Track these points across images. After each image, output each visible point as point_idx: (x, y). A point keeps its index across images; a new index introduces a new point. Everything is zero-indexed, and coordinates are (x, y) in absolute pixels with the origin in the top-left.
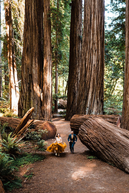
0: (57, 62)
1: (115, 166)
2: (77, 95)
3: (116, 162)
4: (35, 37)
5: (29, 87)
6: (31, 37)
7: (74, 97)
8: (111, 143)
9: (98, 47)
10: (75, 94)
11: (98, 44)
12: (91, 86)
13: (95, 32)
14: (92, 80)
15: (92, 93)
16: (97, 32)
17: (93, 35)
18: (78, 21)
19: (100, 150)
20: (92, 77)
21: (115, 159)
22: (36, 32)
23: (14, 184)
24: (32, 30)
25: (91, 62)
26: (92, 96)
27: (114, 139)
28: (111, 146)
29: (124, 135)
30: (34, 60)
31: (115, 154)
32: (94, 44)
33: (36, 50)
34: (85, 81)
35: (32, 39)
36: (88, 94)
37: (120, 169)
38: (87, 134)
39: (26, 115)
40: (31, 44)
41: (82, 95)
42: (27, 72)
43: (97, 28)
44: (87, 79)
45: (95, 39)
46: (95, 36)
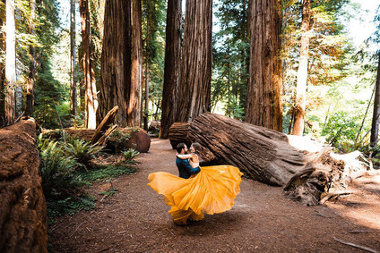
0: (149, 60)
1: (251, 178)
2: (175, 105)
3: (251, 171)
4: (120, 25)
5: (112, 92)
6: (115, 24)
7: (171, 108)
8: (242, 143)
9: (204, 38)
10: (172, 105)
11: (204, 35)
12: (195, 89)
13: (201, 18)
14: (196, 81)
15: (197, 99)
16: (204, 19)
17: (198, 22)
18: (177, 9)
19: (224, 156)
20: (196, 78)
21: (250, 167)
22: (120, 18)
23: (80, 202)
24: (115, 16)
25: (195, 58)
26: (196, 102)
27: (246, 136)
28: (242, 148)
29: (259, 133)
30: (118, 55)
31: (251, 159)
32: (199, 34)
33: (121, 42)
34: (187, 83)
35: (115, 27)
36: (191, 100)
37: (259, 181)
38: (201, 134)
39: (107, 117)
40: (115, 34)
41: (183, 102)
42: (108, 71)
43: (204, 14)
44: (190, 80)
45: (201, 28)
46: (201, 23)
